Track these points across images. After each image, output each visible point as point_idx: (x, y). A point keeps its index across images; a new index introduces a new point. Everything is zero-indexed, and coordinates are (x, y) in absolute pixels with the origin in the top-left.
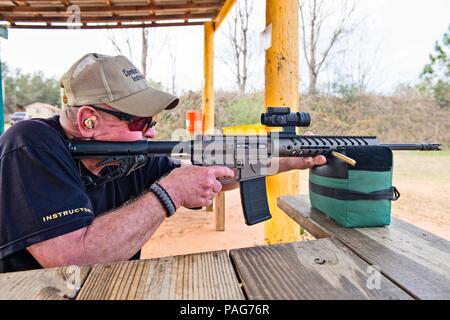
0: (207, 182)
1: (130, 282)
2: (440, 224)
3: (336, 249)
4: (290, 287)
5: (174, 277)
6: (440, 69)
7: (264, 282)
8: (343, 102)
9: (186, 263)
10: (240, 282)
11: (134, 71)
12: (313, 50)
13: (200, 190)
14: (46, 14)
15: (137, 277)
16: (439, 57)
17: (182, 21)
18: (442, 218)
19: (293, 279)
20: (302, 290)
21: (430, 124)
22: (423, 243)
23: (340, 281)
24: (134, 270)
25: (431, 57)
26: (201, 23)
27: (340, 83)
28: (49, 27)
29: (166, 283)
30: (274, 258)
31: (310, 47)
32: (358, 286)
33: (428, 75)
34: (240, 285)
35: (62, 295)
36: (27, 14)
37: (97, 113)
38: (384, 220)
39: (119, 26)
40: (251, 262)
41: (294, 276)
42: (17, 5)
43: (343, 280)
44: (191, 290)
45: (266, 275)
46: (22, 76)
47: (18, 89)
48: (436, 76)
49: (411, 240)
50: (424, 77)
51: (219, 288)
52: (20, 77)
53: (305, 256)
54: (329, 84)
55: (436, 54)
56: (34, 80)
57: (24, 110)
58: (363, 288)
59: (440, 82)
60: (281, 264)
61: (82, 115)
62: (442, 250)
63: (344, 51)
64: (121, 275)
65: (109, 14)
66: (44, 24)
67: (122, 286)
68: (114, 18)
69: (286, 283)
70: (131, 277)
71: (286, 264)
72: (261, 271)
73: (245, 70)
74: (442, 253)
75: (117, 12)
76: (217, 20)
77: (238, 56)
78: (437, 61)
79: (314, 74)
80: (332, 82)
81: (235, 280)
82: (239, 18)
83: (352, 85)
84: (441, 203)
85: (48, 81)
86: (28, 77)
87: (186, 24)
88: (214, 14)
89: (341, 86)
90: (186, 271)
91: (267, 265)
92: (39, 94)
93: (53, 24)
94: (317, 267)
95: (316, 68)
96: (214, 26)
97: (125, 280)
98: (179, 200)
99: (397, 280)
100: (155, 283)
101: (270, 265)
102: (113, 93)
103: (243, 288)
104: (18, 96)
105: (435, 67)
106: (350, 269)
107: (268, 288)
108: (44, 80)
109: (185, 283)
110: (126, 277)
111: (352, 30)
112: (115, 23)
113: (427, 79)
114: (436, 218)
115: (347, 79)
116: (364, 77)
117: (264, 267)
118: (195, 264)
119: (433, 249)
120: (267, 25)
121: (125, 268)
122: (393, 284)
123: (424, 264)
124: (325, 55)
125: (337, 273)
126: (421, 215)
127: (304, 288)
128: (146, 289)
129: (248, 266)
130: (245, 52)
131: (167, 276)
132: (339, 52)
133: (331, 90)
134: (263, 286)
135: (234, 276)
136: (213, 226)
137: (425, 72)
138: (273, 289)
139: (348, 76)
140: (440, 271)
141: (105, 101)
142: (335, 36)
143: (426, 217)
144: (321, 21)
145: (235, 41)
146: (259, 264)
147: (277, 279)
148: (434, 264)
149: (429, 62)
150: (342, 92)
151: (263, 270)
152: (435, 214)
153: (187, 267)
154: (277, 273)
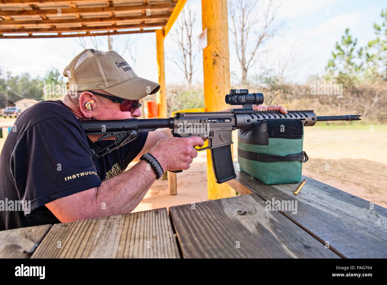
0: (187, 150)
1: (82, 237)
2: (343, 182)
3: (255, 202)
4: (216, 235)
5: (120, 231)
6: (340, 63)
7: (195, 231)
8: (268, 91)
9: (132, 220)
10: (175, 232)
11: (124, 63)
12: (243, 51)
13: (182, 157)
14: (27, 26)
15: (89, 233)
16: (339, 54)
17: (138, 29)
18: (345, 177)
19: (218, 228)
20: (225, 236)
21: (334, 105)
22: (324, 195)
23: (257, 228)
24: (87, 228)
25: (333, 53)
26: (154, 31)
27: (265, 76)
28: (30, 36)
29: (112, 237)
30: (204, 212)
31: (241, 49)
32: (271, 231)
33: (331, 68)
34: (175, 235)
35: (22, 251)
36: (12, 26)
37: (94, 97)
38: (296, 178)
39: (88, 34)
40: (186, 216)
41: (219, 226)
42: (4, 19)
43: (259, 227)
44: (132, 242)
45: (197, 226)
46: (12, 78)
47: (9, 88)
48: (337, 68)
49: (315, 192)
50: (328, 70)
51: (156, 238)
52: (10, 78)
53: (230, 209)
54: (257, 76)
55: (336, 52)
56: (22, 81)
57: (14, 105)
58: (275, 232)
59: (340, 73)
60: (210, 217)
61: (83, 99)
62: (339, 199)
63: (267, 51)
64: (75, 232)
65: (79, 25)
66: (26, 34)
67: (75, 241)
68: (84, 27)
69: (213, 231)
70: (83, 233)
71: (214, 216)
72: (193, 222)
73: (191, 67)
74: (339, 201)
75: (85, 23)
76: (166, 27)
77: (185, 56)
78: (338, 57)
79: (245, 69)
80: (259, 75)
81: (171, 232)
82: (184, 26)
83: (275, 77)
84: (344, 165)
85: (34, 81)
86: (17, 78)
87: (142, 31)
88: (164, 23)
89: (266, 78)
90: (131, 226)
91: (198, 219)
92: (27, 92)
93: (34, 34)
94: (239, 217)
95: (246, 65)
96: (164, 33)
97: (78, 236)
98: (166, 166)
99: (303, 225)
100: (103, 237)
101: (201, 218)
102: (108, 81)
103: (177, 238)
104: (9, 94)
105: (337, 62)
106: (266, 217)
107: (197, 236)
108: (30, 80)
109: (129, 236)
110: (79, 233)
111: (273, 35)
112: (84, 32)
113: (331, 71)
114: (341, 176)
115: (270, 72)
116: (283, 71)
117: (196, 220)
118: (139, 220)
119: (332, 199)
120: (203, 30)
121: (79, 226)
122: (298, 228)
123: (325, 210)
124: (254, 54)
125: (255, 221)
126: (329, 175)
127: (227, 234)
128: (95, 243)
129: (183, 220)
130: (190, 54)
131: (114, 231)
132: (263, 52)
133: (259, 82)
134: (193, 235)
135: (170, 228)
136: (168, 191)
137: (329, 66)
138: (201, 237)
139: (271, 70)
140: (336, 215)
141: (102, 87)
142: (260, 39)
143: (333, 176)
144: (249, 28)
145: (182, 45)
146: (193, 218)
147: (206, 229)
148: (332, 210)
149: (332, 58)
150: (267, 83)
151: (195, 222)
152: (339, 174)
153: (131, 223)
154: (206, 224)
